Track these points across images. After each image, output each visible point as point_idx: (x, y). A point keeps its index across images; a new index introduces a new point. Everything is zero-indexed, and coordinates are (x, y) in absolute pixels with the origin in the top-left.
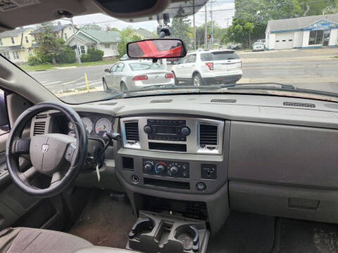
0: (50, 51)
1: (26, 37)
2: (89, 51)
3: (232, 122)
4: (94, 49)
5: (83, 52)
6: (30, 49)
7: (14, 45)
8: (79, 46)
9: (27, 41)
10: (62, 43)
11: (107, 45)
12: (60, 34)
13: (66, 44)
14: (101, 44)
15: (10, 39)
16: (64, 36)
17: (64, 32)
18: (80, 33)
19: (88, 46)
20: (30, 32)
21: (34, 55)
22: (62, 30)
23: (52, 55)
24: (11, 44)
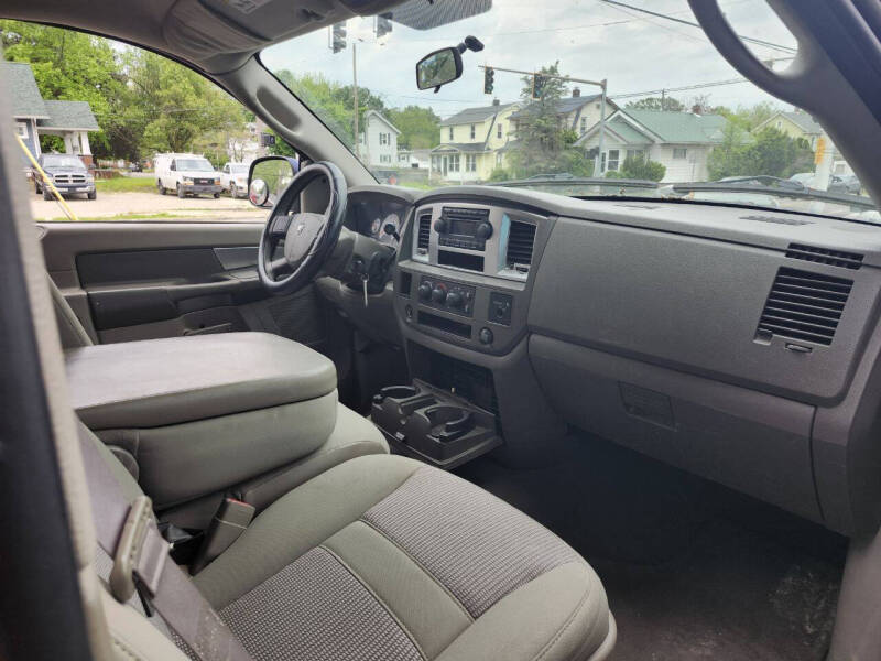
0: (537, 158)
1: (500, 126)
2: (626, 166)
3: (561, 219)
4: (641, 160)
5: (613, 165)
6: (500, 152)
7: (473, 141)
8: (606, 150)
9: (500, 135)
10: (570, 140)
11: (679, 150)
12: (571, 120)
13: (578, 144)
14: (665, 145)
15: (468, 130)
16: (579, 124)
17: (583, 114)
18: (619, 117)
19: (629, 152)
20: (510, 114)
21: (505, 166)
22: (579, 110)
23: (539, 168)
24: (468, 140)
